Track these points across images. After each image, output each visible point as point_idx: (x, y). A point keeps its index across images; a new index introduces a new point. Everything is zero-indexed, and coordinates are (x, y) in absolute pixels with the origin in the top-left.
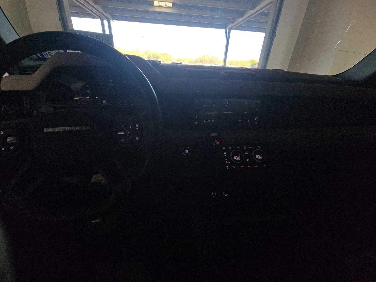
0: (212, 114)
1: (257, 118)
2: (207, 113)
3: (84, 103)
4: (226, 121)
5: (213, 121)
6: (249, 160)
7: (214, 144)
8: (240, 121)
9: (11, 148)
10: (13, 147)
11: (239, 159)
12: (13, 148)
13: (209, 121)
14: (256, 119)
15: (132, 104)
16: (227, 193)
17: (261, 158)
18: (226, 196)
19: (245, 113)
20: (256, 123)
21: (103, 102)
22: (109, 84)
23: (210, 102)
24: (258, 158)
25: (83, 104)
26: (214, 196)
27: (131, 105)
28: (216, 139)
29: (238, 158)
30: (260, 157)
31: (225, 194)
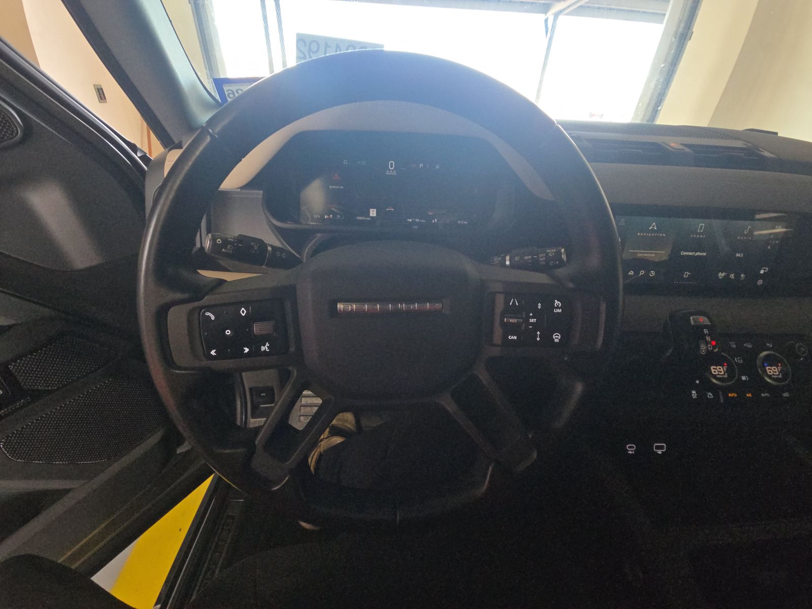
0: (654, 255)
1: (764, 269)
2: (641, 253)
3: (329, 216)
4: (686, 275)
5: (653, 273)
6: (746, 378)
7: (703, 347)
8: (721, 275)
9: (263, 348)
10: (267, 346)
11: (724, 374)
12: (267, 348)
13: (642, 273)
14: (762, 272)
15: (436, 220)
16: (661, 448)
17: (779, 375)
18: (660, 453)
19: (738, 255)
20: (760, 282)
21: (371, 215)
22: (388, 171)
23: (654, 226)
24: (772, 374)
25: (326, 217)
26: (630, 452)
27: (433, 221)
28: (707, 332)
29: (723, 372)
30: (777, 373)
31: (658, 448)
